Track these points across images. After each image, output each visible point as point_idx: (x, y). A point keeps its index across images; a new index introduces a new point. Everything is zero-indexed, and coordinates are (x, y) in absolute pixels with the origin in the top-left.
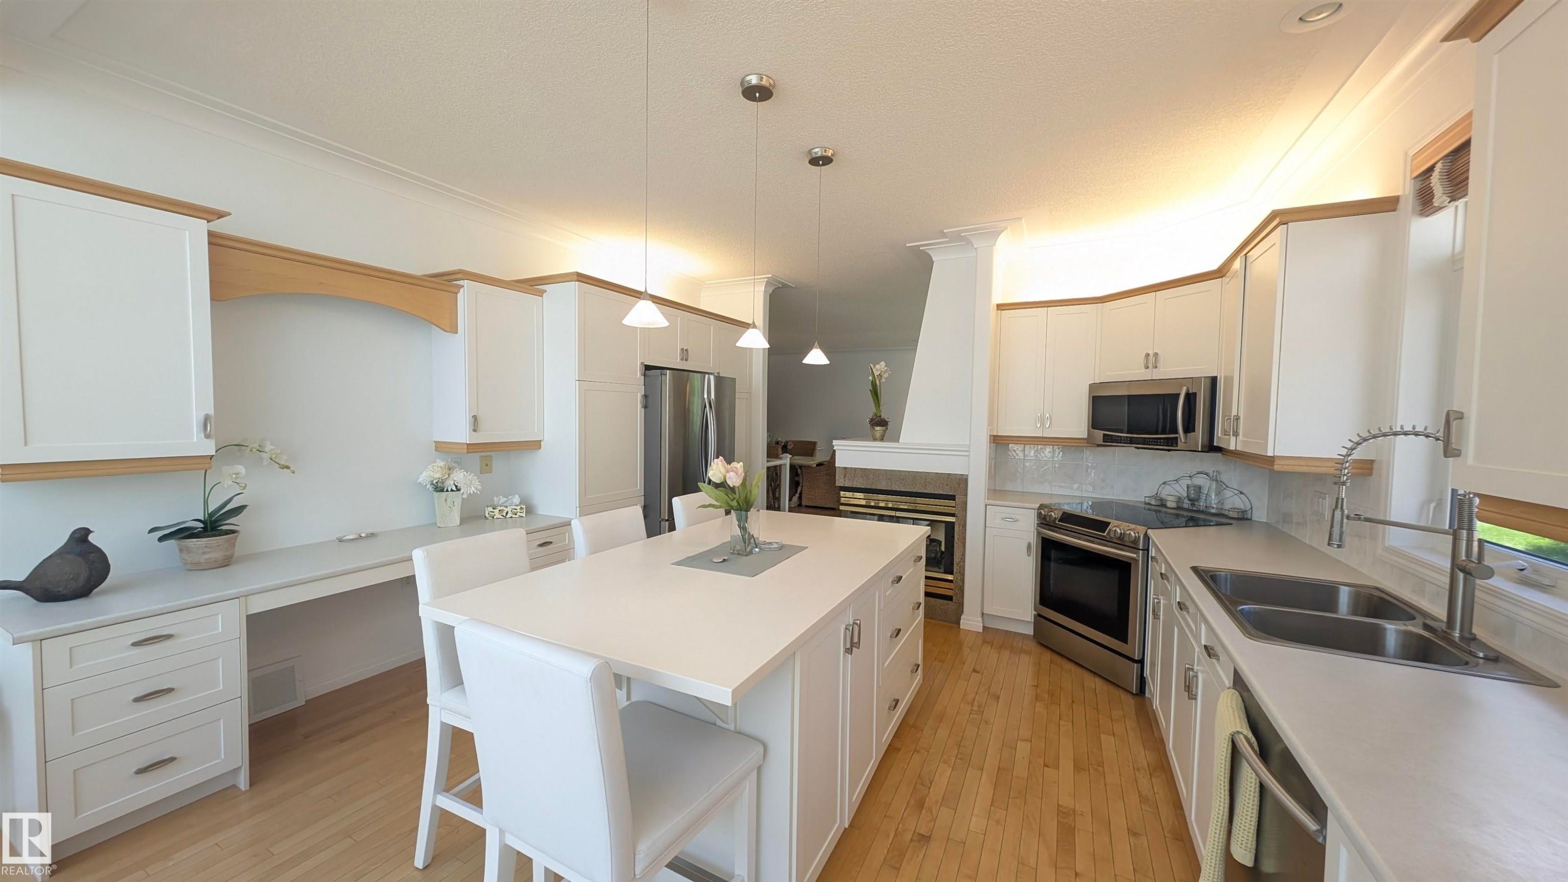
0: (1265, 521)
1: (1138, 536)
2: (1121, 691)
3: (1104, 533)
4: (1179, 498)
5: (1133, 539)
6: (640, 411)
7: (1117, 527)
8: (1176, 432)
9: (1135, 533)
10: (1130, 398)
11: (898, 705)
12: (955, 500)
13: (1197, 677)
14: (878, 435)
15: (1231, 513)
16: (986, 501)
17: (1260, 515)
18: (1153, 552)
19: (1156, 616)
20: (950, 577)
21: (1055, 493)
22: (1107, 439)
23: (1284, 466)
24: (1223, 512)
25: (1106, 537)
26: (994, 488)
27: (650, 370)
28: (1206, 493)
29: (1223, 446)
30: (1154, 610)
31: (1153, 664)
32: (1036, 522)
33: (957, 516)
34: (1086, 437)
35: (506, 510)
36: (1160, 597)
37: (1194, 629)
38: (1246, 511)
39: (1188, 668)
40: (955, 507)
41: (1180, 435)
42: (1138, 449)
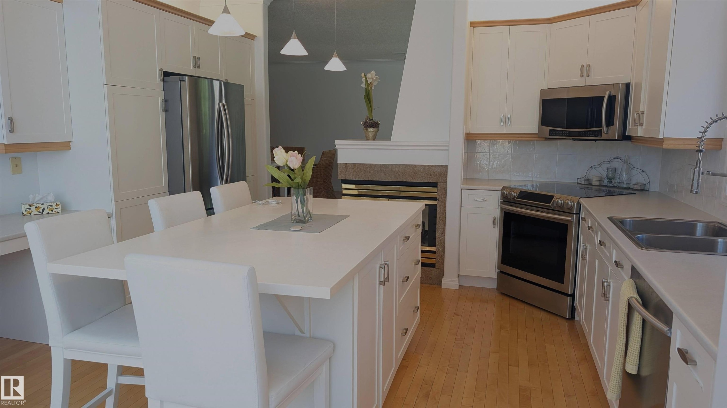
0: (658, 191)
1: (573, 204)
2: (558, 318)
3: (550, 204)
4: (601, 178)
5: (570, 207)
6: (161, 115)
7: (559, 199)
8: (601, 126)
9: (571, 202)
10: (569, 100)
11: (407, 333)
12: (437, 187)
13: (609, 285)
14: (371, 135)
15: (635, 186)
16: (462, 185)
17: (654, 187)
18: (583, 214)
19: (584, 258)
20: (433, 249)
21: (513, 179)
22: (552, 133)
23: (669, 145)
24: (630, 186)
25: (551, 207)
26: (466, 178)
27: (169, 76)
28: (619, 173)
29: (631, 135)
30: (582, 255)
31: (581, 296)
32: (500, 200)
33: (438, 200)
34: (537, 133)
35: (42, 207)
36: (587, 245)
37: (609, 255)
38: (646, 184)
39: (604, 281)
40: (437, 193)
41: (603, 129)
42: (574, 140)
